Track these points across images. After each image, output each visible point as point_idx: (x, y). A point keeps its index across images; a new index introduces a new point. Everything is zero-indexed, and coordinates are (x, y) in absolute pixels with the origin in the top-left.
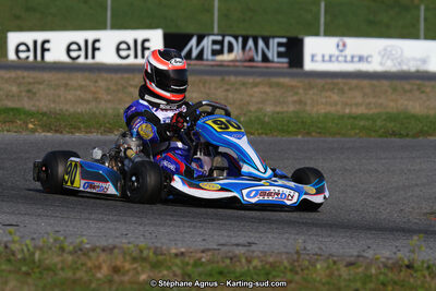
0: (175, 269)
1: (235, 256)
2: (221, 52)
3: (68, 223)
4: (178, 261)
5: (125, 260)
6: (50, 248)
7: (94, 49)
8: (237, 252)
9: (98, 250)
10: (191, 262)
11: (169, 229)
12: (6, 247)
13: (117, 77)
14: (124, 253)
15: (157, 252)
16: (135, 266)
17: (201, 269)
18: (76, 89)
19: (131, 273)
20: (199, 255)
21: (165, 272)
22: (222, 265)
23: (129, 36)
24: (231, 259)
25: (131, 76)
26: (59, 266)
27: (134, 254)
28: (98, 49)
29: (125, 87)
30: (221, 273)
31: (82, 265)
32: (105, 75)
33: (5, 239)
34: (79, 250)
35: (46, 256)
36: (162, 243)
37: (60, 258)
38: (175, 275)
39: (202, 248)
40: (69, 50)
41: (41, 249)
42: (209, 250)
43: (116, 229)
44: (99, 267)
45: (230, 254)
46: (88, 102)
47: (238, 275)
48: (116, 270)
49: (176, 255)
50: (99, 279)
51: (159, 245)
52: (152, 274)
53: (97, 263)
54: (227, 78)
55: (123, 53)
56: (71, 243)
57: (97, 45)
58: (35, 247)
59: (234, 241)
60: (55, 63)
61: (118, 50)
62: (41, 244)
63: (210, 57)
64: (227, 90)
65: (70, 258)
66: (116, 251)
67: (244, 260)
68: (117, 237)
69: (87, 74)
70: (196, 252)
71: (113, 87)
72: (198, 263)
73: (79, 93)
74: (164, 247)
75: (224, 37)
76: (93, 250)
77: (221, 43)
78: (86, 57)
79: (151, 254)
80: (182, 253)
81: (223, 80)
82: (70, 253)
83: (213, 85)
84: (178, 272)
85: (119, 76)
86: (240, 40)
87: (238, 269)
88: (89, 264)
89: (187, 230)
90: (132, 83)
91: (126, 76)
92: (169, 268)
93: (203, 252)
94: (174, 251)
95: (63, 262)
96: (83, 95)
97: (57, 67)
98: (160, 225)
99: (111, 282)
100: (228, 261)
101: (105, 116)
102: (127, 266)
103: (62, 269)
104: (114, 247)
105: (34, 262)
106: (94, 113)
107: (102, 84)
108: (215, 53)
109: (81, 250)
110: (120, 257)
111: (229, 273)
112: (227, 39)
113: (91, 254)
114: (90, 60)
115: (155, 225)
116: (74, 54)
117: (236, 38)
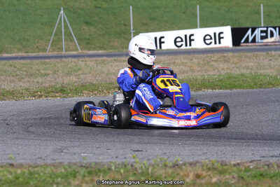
0: (234, 174)
1: (271, 164)
2: (266, 37)
3: (172, 148)
4: (235, 169)
5: (203, 170)
6: (158, 165)
7: (191, 40)
8: (271, 161)
9: (187, 165)
10: (243, 169)
11: (233, 148)
12: (132, 166)
13: (204, 56)
14: (203, 166)
15: (223, 164)
16: (209, 173)
17: (249, 173)
18: (180, 65)
19: (207, 178)
20: (248, 165)
21: (227, 176)
22: (262, 169)
23: (211, 31)
24: (268, 166)
25: (212, 55)
26: (164, 176)
27: (209, 166)
28: (193, 40)
29: (209, 62)
30: (261, 175)
31: (178, 174)
32: (196, 55)
33: (132, 160)
34: (176, 165)
35: (155, 170)
36: (227, 158)
37: (164, 171)
38: (233, 178)
39: (250, 160)
40: (175, 42)
41: (153, 166)
42: (254, 161)
43: (201, 150)
44: (187, 176)
45: (267, 163)
46: (187, 72)
47: (272, 175)
48: (198, 176)
49: (235, 165)
50: (187, 183)
51: (224, 159)
52: (220, 178)
53: (186, 173)
54: (270, 53)
55: (208, 42)
56: (171, 161)
57: (192, 38)
58: (150, 165)
59: (271, 153)
60: (168, 50)
61: (205, 40)
62: (153, 162)
63: (260, 41)
64: (270, 60)
65: (170, 171)
66: (198, 164)
67: (275, 167)
68: (200, 155)
69: (186, 56)
70: (247, 163)
71: (202, 62)
72: (247, 170)
73: (181, 67)
74: (227, 161)
75: (267, 28)
76: (185, 164)
77: (266, 32)
78: (186, 45)
79: (219, 165)
80: (238, 164)
81: (268, 54)
82: (171, 167)
83: (262, 58)
84: (236, 175)
85: (205, 55)
86: (277, 29)
87: (272, 172)
88: (182, 174)
89: (244, 148)
90: (213, 59)
91: (209, 55)
92: (230, 174)
93: (251, 162)
94: (233, 163)
95: (165, 173)
96: (184, 69)
97: (169, 52)
98: (228, 145)
99: (194, 184)
100: (266, 167)
101: (196, 80)
102: (204, 173)
103: (165, 177)
104: (197, 162)
105: (148, 174)
106: (190, 79)
107: (195, 61)
108: (262, 38)
109: (177, 165)
110: (201, 168)
111: (266, 174)
112: (269, 29)
113: (183, 167)
114: (188, 47)
115: (225, 146)
116: (179, 44)
117: (275, 28)
